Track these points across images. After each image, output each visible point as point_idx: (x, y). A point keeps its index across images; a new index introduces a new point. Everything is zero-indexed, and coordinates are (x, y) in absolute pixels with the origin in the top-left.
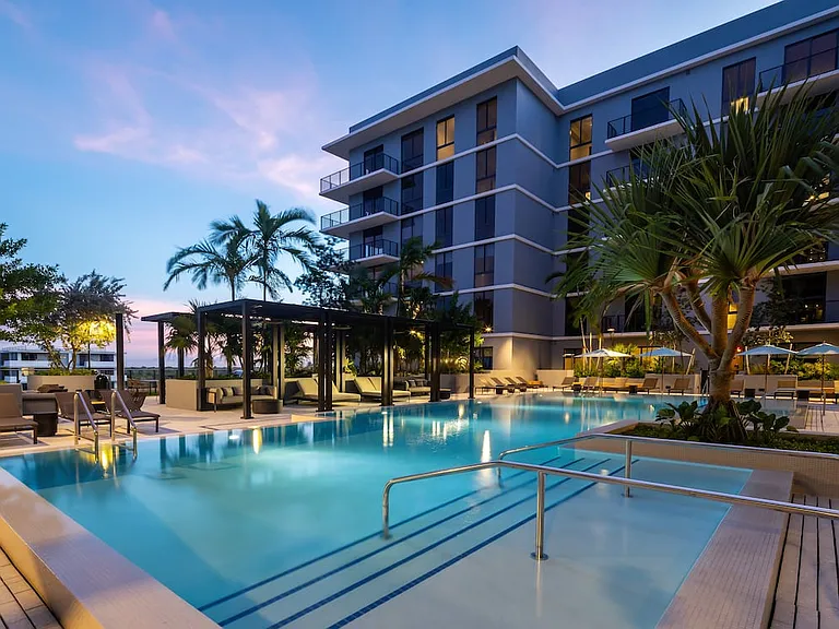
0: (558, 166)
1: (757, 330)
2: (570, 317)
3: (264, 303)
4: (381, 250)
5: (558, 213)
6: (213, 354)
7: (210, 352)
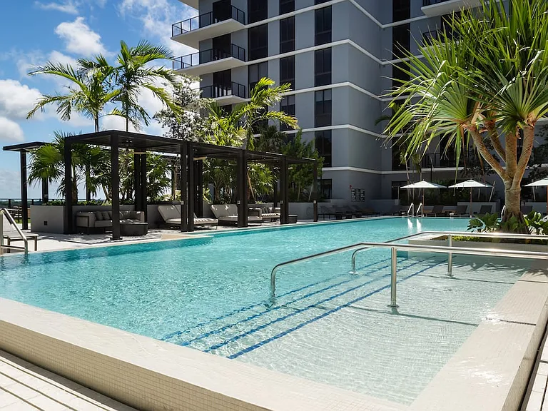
0: (383, 26)
1: (540, 166)
2: (396, 153)
3: (127, 133)
4: (229, 92)
5: (384, 66)
6: (78, 183)
7: (75, 181)
